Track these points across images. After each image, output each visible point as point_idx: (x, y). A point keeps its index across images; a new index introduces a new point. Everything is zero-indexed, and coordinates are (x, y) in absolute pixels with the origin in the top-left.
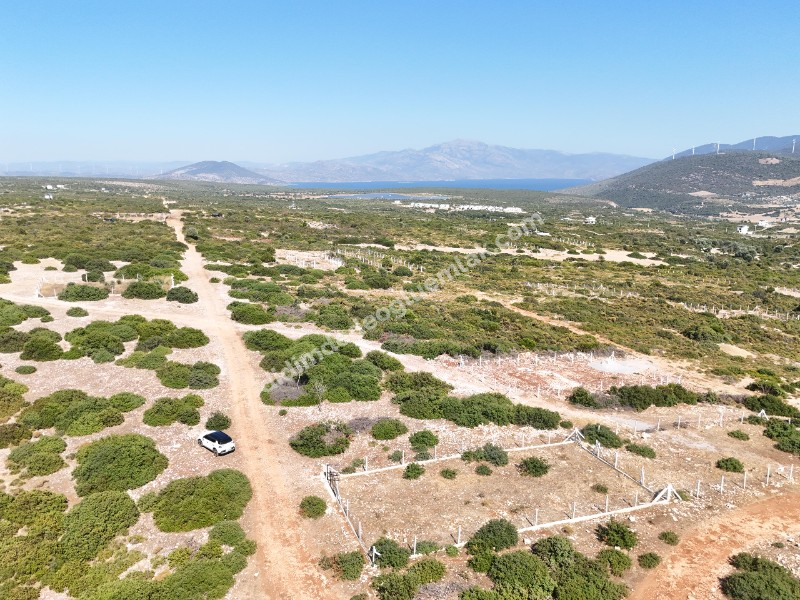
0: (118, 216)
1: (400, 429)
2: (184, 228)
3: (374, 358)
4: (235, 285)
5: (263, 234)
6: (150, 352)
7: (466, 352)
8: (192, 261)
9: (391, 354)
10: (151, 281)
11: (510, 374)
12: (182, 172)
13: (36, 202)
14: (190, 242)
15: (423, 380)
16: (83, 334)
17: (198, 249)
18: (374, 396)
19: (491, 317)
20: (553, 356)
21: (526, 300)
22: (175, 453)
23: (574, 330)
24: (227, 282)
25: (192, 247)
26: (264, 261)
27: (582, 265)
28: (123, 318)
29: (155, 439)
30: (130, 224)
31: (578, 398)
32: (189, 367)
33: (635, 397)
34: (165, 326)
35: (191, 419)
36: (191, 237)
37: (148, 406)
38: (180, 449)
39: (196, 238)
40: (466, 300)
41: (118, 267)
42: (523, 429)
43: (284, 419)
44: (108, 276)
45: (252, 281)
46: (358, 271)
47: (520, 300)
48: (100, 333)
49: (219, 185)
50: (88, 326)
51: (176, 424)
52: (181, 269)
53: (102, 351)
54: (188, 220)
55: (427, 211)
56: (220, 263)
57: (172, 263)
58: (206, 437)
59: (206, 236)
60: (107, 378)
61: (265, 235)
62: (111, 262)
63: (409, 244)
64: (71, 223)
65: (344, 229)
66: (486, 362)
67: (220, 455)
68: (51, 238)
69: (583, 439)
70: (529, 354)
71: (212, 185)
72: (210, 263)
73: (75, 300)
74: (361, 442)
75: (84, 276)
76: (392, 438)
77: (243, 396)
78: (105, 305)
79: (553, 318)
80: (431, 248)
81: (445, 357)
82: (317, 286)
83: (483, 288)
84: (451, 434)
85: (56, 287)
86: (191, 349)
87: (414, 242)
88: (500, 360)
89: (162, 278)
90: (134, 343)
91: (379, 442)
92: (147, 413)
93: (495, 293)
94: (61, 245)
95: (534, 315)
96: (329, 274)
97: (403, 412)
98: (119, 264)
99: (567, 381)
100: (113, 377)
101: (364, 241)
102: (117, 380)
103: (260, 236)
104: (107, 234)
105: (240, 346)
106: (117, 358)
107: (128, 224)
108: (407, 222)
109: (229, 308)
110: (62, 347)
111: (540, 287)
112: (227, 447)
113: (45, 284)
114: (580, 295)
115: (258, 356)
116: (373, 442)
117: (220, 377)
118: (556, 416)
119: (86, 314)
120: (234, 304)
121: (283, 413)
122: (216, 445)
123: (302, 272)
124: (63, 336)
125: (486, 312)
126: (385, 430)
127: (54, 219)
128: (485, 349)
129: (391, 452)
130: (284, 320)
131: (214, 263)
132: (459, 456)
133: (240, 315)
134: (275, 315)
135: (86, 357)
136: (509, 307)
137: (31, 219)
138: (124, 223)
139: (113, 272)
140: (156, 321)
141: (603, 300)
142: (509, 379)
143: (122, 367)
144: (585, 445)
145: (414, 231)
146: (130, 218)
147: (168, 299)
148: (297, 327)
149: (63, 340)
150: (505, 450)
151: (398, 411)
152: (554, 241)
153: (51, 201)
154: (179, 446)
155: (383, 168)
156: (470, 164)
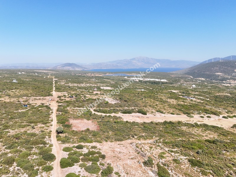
12: (60, 66)
49: (71, 71)
71: (68, 71)
155: (118, 65)
156: (144, 63)
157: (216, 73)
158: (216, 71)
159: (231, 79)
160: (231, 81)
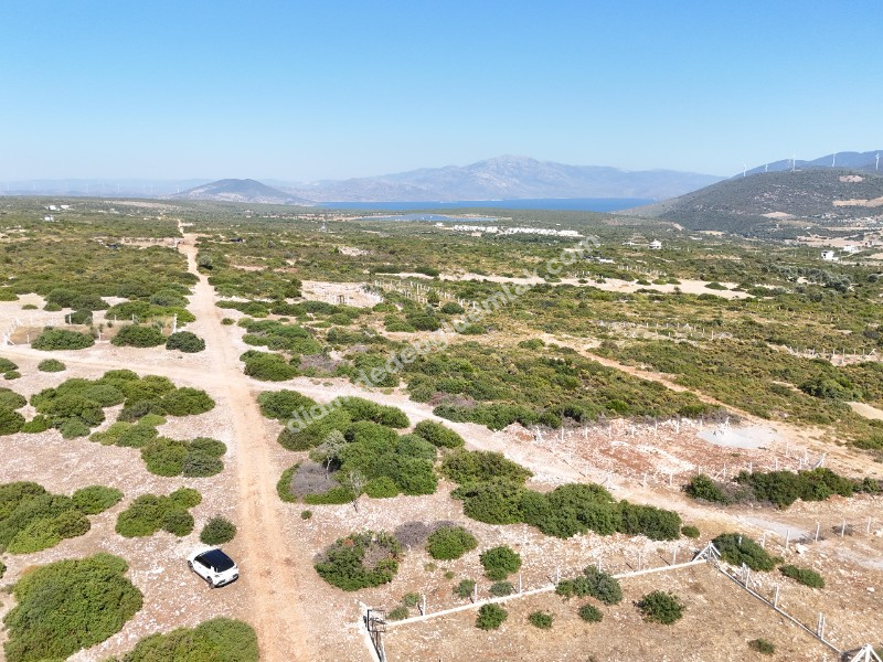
0: (122, 242)
1: (467, 542)
2: (198, 255)
3: (426, 431)
4: (251, 327)
5: (288, 261)
6: (136, 423)
7: (543, 421)
8: (202, 297)
9: (448, 424)
10: (149, 324)
11: (601, 451)
12: (202, 190)
13: (33, 225)
14: (202, 273)
15: (492, 465)
16: (53, 396)
17: (211, 281)
18: (428, 488)
19: (566, 370)
20: (652, 423)
21: (604, 345)
22: (154, 582)
23: (668, 385)
24: (242, 324)
25: (204, 278)
26: (288, 296)
27: (658, 298)
28: (107, 375)
29: (128, 558)
30: (136, 250)
31: (698, 490)
32: (184, 443)
33: (774, 488)
34: (160, 385)
35: (181, 526)
36: (205, 266)
37: (123, 506)
38: (161, 577)
39: (210, 268)
40: (532, 345)
41: (112, 305)
42: (634, 539)
43: (308, 525)
44: (98, 317)
45: (272, 323)
46: (400, 308)
47: (596, 344)
48: (73, 397)
49: (242, 205)
50: (61, 386)
51: (161, 534)
52: (188, 308)
53: (74, 421)
54: (203, 245)
55: (473, 235)
56: (235, 299)
57: (178, 300)
58: (198, 559)
59: (222, 265)
60: (75, 461)
61: (291, 263)
62: (103, 298)
63: (455, 273)
64: (68, 250)
65: (382, 255)
66: (569, 433)
67: (217, 586)
68: (39, 268)
69: (720, 558)
70: (621, 421)
71: (231, 206)
72: (224, 299)
73: (52, 349)
74: (414, 561)
75: (67, 317)
76: (456, 556)
77: (253, 488)
78: (88, 356)
79: (640, 369)
80: (481, 278)
81: (516, 427)
82: (353, 328)
83: (549, 329)
84: (537, 549)
85: (31, 331)
86: (191, 417)
87: (461, 271)
88: (586, 431)
89: (162, 319)
90: (118, 408)
91: (440, 564)
92: (121, 517)
93: (565, 336)
94: (47, 278)
95: (615, 365)
96: (367, 312)
97: (469, 512)
98: (114, 301)
99: (677, 461)
100: (83, 459)
101: (404, 270)
102: (89, 464)
103: (284, 264)
104: (107, 263)
105: (254, 411)
106: (93, 430)
107: (134, 250)
108: (452, 247)
109: (242, 359)
110: (24, 415)
111: (617, 327)
112: (227, 575)
113: (19, 328)
114: (664, 337)
115: (276, 426)
116: (431, 565)
117: (226, 458)
118: (673, 517)
119: (63, 368)
120: (250, 354)
121: (307, 515)
122: (211, 572)
123: (334, 310)
124: (28, 399)
125: (560, 363)
126: (446, 544)
127: (49, 244)
128: (566, 415)
129: (456, 582)
130: (310, 374)
131: (229, 300)
132: (552, 587)
133: (256, 368)
134: (300, 367)
135: (53, 430)
136: (583, 353)
137: (22, 245)
138: (130, 250)
139: (105, 312)
140: (148, 378)
141: (693, 343)
142: (603, 459)
143: (99, 444)
144: (724, 566)
145: (461, 258)
146: (137, 244)
147: (168, 347)
148: (326, 384)
149: (28, 404)
150: (615, 577)
151: (461, 511)
152: (621, 269)
153: (50, 224)
154: (161, 570)
155: (424, 187)
156: (517, 182)
157: (766, 211)
158: (768, 206)
159: (813, 231)
160: (813, 237)
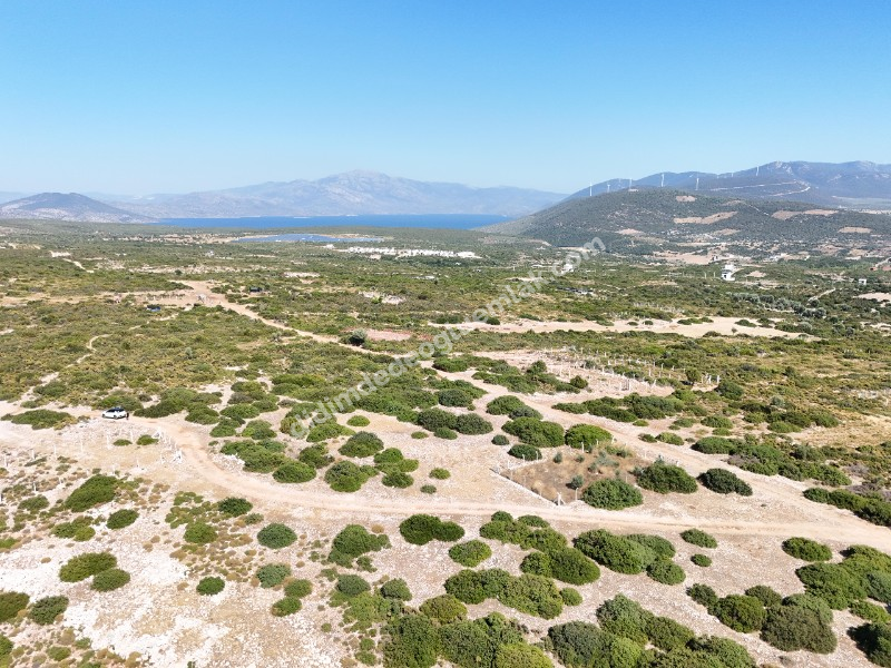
155: (273, 201)
157: (619, 228)
158: (621, 224)
159: (666, 247)
160: (666, 253)
